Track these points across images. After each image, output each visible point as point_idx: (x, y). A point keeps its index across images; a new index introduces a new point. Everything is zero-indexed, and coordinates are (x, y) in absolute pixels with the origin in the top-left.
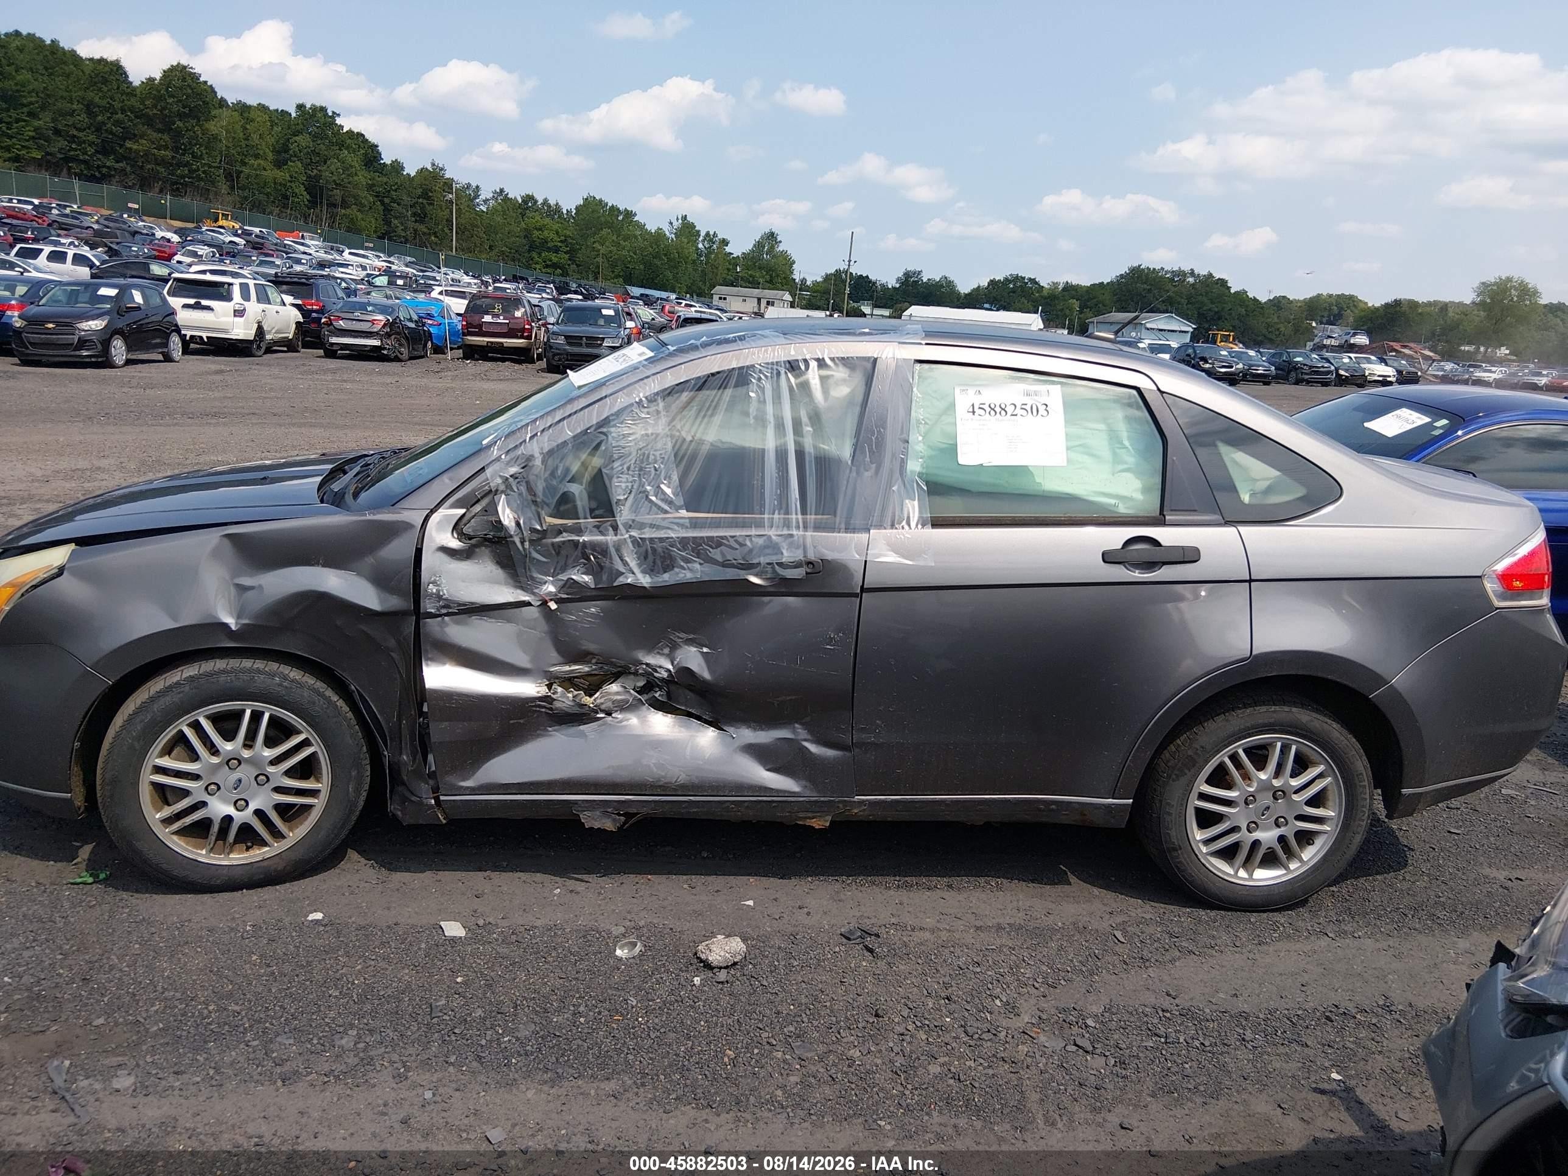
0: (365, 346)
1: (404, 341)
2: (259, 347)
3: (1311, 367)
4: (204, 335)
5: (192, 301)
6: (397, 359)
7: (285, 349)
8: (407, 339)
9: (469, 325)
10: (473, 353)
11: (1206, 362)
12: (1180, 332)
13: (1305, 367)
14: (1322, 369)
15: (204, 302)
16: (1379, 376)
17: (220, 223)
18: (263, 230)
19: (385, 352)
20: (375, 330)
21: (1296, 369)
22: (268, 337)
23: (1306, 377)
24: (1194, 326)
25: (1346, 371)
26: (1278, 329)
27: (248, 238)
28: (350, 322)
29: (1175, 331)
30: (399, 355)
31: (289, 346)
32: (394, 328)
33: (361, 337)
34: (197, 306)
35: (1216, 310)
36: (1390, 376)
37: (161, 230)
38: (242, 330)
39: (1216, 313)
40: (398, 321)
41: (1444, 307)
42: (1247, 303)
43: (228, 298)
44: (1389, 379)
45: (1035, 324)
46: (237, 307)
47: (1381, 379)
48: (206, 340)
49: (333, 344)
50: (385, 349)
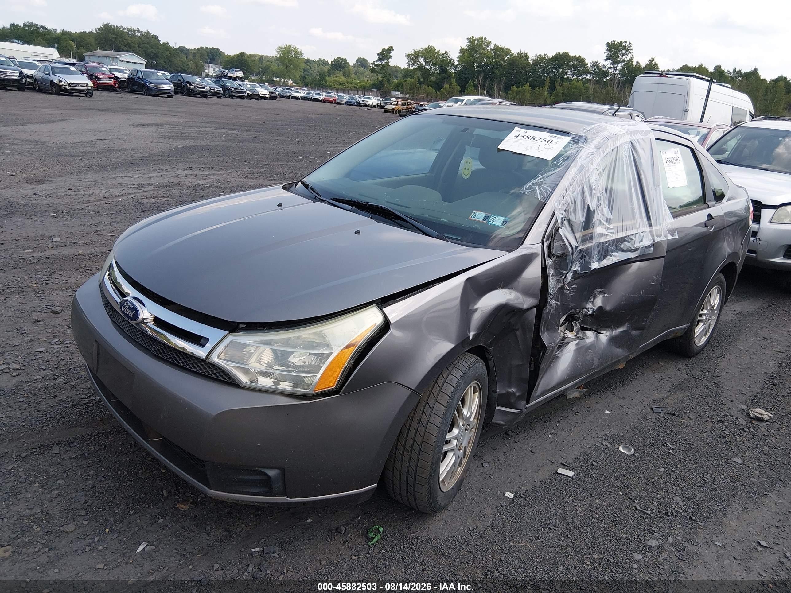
3: (235, 89)
11: (191, 84)
12: (139, 63)
13: (233, 89)
14: (240, 90)
16: (262, 94)
21: (229, 90)
23: (234, 94)
24: (146, 61)
25: (250, 91)
26: (188, 65)
29: (137, 63)
35: (155, 52)
36: (266, 95)
39: (155, 54)
41: (261, 58)
42: (170, 49)
44: (266, 96)
45: (54, 55)
47: (263, 96)
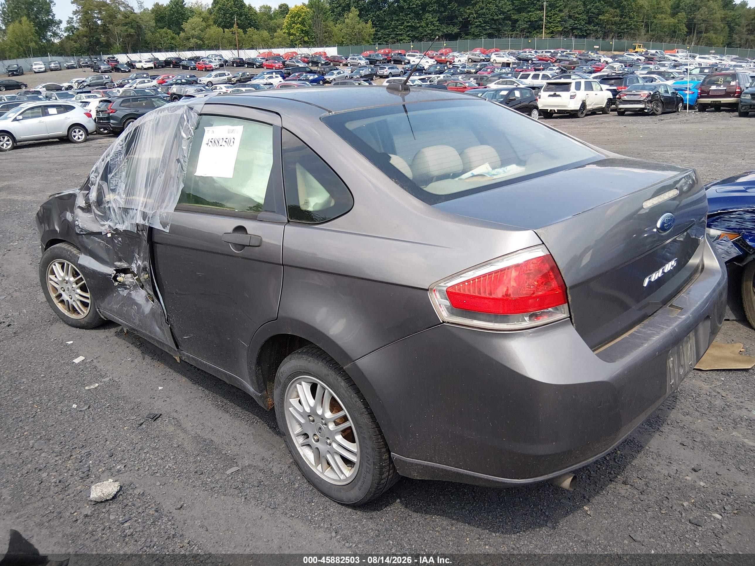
0: (637, 108)
1: (660, 104)
2: (582, 113)
4: (556, 109)
5: (552, 93)
6: (654, 114)
7: (601, 112)
8: (662, 102)
9: (702, 92)
10: (703, 108)
15: (558, 93)
17: (636, 50)
18: (658, 51)
19: (646, 111)
20: (642, 99)
22: (588, 108)
27: (647, 56)
28: (630, 96)
30: (656, 112)
31: (603, 111)
32: (653, 98)
33: (635, 103)
34: (555, 95)
37: (604, 57)
38: (574, 105)
40: (657, 93)
43: (568, 90)
46: (573, 94)
48: (556, 111)
49: (621, 109)
50: (646, 109)
